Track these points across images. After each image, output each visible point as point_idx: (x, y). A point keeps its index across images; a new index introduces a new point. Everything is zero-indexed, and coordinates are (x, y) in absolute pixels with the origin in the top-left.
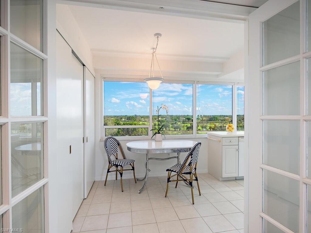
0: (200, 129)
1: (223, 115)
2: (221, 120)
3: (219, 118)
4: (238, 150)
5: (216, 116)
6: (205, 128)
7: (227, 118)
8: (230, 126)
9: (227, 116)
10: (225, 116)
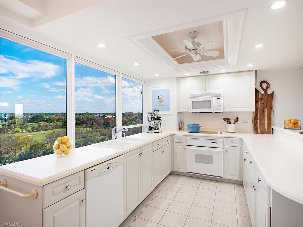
0: (18, 131)
1: (49, 113)
2: (46, 119)
3: (45, 117)
4: (84, 201)
5: (41, 114)
6: (25, 129)
7: (54, 116)
8: (62, 143)
9: (54, 114)
10: (51, 114)
